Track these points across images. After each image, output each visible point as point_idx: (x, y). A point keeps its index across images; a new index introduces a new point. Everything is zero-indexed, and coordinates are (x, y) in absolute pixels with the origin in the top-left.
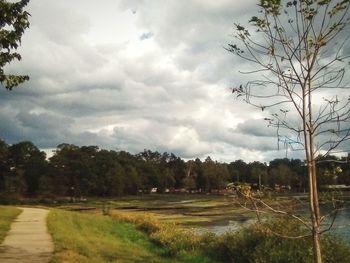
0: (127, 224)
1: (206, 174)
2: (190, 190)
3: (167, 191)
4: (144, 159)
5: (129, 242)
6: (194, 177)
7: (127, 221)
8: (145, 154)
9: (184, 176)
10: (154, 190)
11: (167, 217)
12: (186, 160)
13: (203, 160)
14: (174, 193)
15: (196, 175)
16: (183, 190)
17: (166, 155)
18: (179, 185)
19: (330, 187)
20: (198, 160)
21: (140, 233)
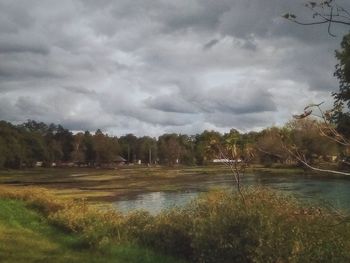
0: (13, 202)
1: (96, 148)
2: (79, 164)
3: (54, 164)
4: (28, 130)
5: (19, 226)
6: (84, 151)
7: (12, 197)
8: (28, 125)
9: (72, 149)
10: (39, 164)
11: (60, 192)
12: (75, 133)
13: (93, 133)
14: (61, 167)
15: (85, 148)
16: (71, 164)
17: (52, 127)
18: (67, 159)
19: (215, 161)
20: (87, 133)
21: (33, 213)
